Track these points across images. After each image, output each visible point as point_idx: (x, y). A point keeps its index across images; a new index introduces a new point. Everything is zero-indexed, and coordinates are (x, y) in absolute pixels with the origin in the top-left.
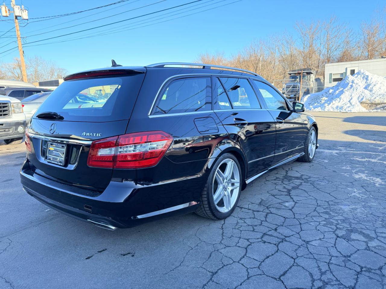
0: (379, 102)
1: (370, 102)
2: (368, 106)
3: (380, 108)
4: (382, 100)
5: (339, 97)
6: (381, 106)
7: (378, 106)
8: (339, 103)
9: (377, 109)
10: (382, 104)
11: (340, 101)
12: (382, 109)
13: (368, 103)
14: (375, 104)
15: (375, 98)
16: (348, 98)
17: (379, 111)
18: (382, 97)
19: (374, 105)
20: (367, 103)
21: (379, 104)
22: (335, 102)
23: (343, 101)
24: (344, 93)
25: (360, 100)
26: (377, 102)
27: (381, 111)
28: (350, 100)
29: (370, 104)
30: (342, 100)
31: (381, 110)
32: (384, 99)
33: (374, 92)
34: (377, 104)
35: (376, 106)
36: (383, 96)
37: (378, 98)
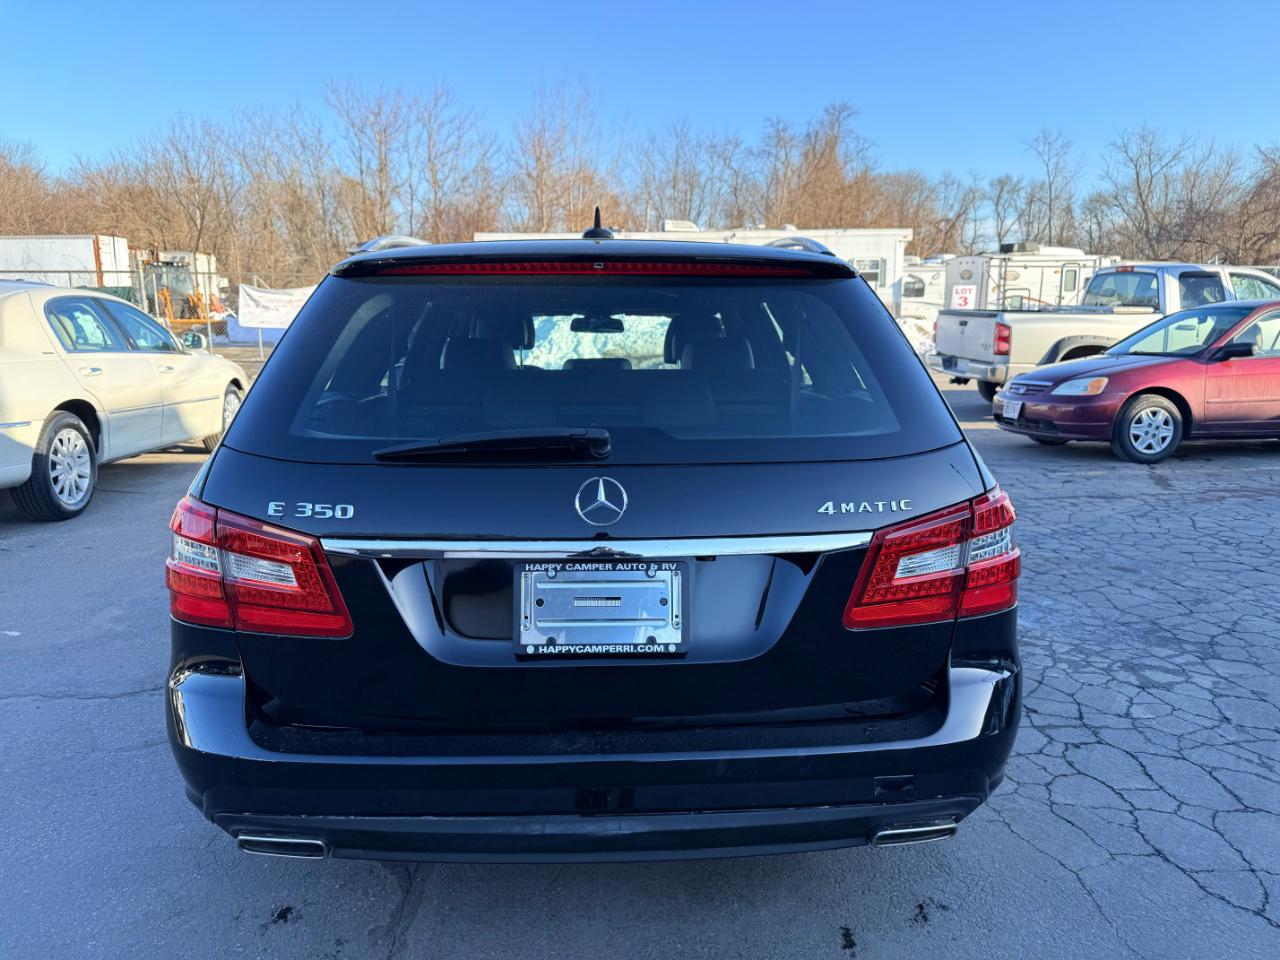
0: (645, 352)
4: (651, 346)
5: (546, 338)
6: (651, 363)
8: (551, 356)
10: (651, 357)
11: (551, 349)
14: (637, 358)
15: (635, 342)
16: (570, 342)
18: (650, 340)
22: (539, 353)
23: (560, 348)
24: (556, 327)
25: (599, 346)
28: (576, 347)
30: (555, 348)
36: (651, 336)
37: (640, 342)
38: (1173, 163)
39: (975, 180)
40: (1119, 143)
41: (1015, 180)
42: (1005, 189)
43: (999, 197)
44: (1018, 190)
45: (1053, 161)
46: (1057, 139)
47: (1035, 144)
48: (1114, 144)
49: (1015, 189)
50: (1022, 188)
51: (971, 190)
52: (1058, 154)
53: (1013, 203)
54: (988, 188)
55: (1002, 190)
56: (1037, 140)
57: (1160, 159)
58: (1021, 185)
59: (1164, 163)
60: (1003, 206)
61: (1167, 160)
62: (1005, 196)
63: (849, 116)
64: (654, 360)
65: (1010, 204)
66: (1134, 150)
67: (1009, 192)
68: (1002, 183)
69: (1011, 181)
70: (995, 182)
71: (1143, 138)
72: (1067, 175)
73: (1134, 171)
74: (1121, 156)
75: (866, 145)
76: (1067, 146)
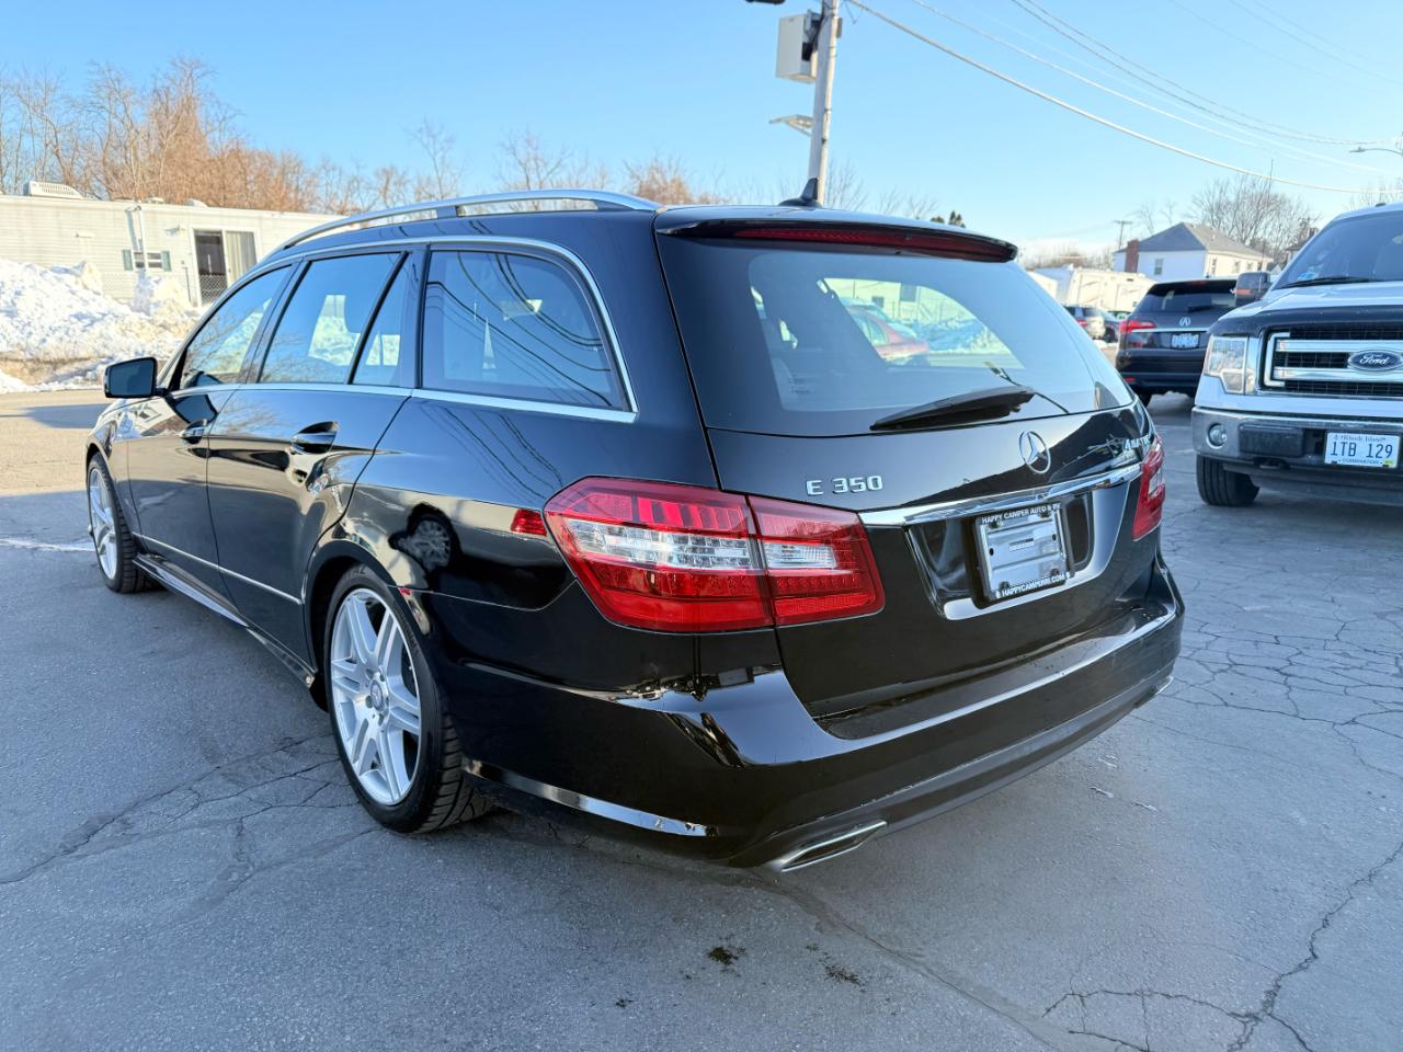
0: (62, 355)
1: (29, 357)
2: (26, 371)
3: (72, 375)
4: (71, 346)
6: (71, 368)
7: (62, 371)
9: (56, 379)
10: (72, 361)
12: (80, 378)
13: (20, 358)
14: (50, 362)
15: (44, 340)
17: (71, 385)
19: (46, 367)
20: (17, 360)
21: (63, 362)
26: (54, 356)
27: (75, 387)
29: (29, 364)
31: (77, 383)
32: (76, 342)
33: (23, 316)
34: (55, 364)
35: (55, 369)
37: (52, 341)
38: (557, 170)
39: (358, 167)
40: (508, 144)
41: (400, 172)
42: (392, 181)
43: (386, 188)
44: (405, 184)
45: (441, 154)
46: (440, 133)
47: (419, 135)
48: (503, 145)
49: (401, 183)
50: (409, 181)
51: (355, 178)
52: (442, 149)
53: (401, 197)
54: (373, 178)
55: (388, 181)
56: (420, 131)
57: (546, 164)
58: (407, 178)
59: (549, 170)
60: (392, 199)
61: (552, 167)
62: (392, 187)
63: (204, 75)
64: (77, 365)
65: (398, 197)
66: (522, 155)
67: (395, 184)
68: (388, 174)
69: (397, 172)
70: (380, 172)
71: (528, 142)
72: (454, 171)
73: (523, 175)
74: (511, 159)
75: (230, 113)
76: (450, 140)
